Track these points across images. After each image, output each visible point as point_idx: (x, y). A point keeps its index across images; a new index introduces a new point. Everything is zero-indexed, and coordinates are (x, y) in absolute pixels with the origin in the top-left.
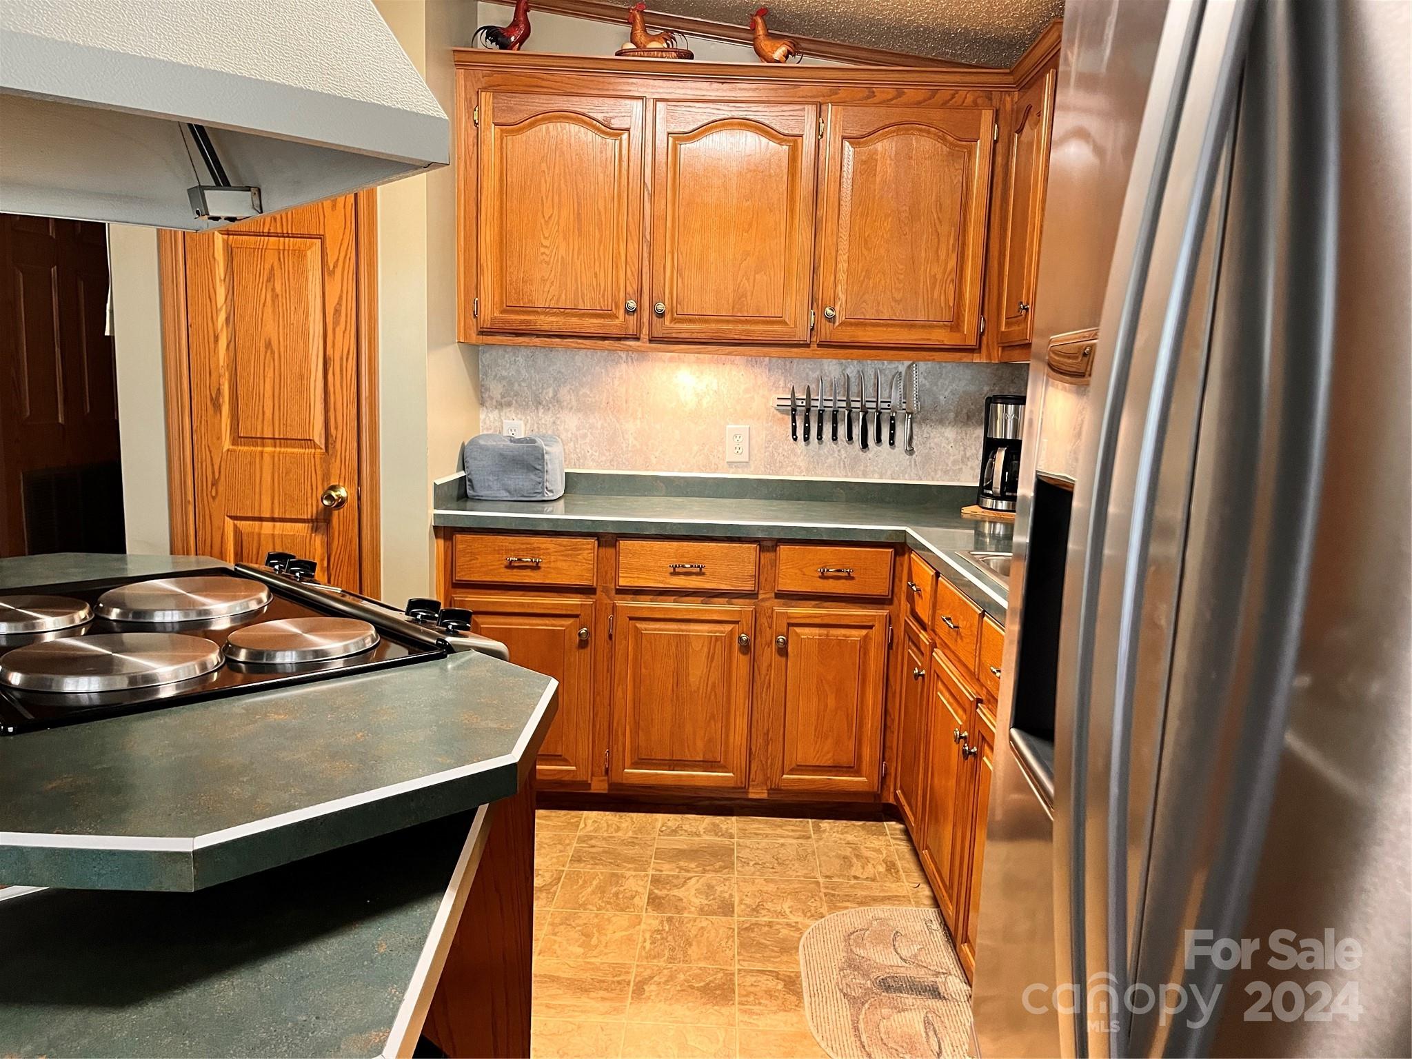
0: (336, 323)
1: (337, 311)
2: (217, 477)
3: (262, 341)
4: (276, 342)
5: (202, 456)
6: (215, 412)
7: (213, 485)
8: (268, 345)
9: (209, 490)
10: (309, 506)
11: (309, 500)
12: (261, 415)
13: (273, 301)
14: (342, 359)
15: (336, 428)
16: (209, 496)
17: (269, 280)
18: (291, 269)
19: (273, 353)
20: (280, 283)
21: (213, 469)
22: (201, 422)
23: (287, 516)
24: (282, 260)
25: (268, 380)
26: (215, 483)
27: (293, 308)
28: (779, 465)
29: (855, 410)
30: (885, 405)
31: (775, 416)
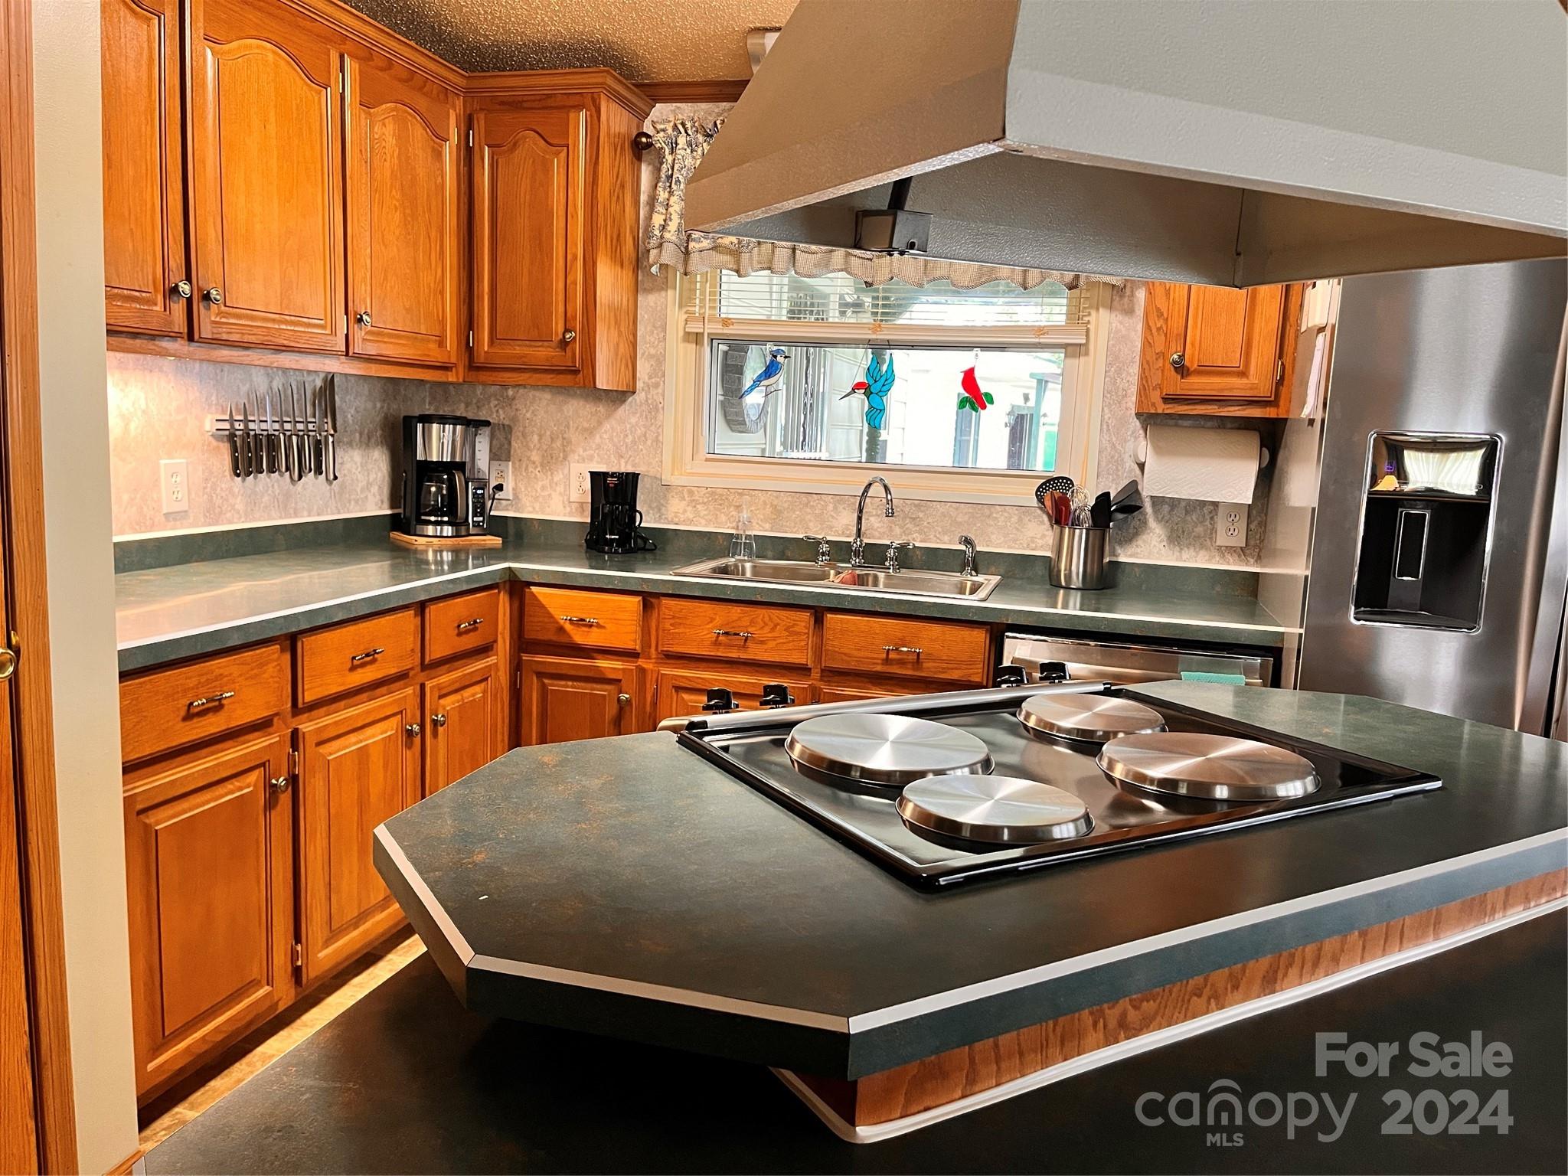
28: (217, 510)
29: (288, 433)
30: (310, 427)
31: (209, 444)
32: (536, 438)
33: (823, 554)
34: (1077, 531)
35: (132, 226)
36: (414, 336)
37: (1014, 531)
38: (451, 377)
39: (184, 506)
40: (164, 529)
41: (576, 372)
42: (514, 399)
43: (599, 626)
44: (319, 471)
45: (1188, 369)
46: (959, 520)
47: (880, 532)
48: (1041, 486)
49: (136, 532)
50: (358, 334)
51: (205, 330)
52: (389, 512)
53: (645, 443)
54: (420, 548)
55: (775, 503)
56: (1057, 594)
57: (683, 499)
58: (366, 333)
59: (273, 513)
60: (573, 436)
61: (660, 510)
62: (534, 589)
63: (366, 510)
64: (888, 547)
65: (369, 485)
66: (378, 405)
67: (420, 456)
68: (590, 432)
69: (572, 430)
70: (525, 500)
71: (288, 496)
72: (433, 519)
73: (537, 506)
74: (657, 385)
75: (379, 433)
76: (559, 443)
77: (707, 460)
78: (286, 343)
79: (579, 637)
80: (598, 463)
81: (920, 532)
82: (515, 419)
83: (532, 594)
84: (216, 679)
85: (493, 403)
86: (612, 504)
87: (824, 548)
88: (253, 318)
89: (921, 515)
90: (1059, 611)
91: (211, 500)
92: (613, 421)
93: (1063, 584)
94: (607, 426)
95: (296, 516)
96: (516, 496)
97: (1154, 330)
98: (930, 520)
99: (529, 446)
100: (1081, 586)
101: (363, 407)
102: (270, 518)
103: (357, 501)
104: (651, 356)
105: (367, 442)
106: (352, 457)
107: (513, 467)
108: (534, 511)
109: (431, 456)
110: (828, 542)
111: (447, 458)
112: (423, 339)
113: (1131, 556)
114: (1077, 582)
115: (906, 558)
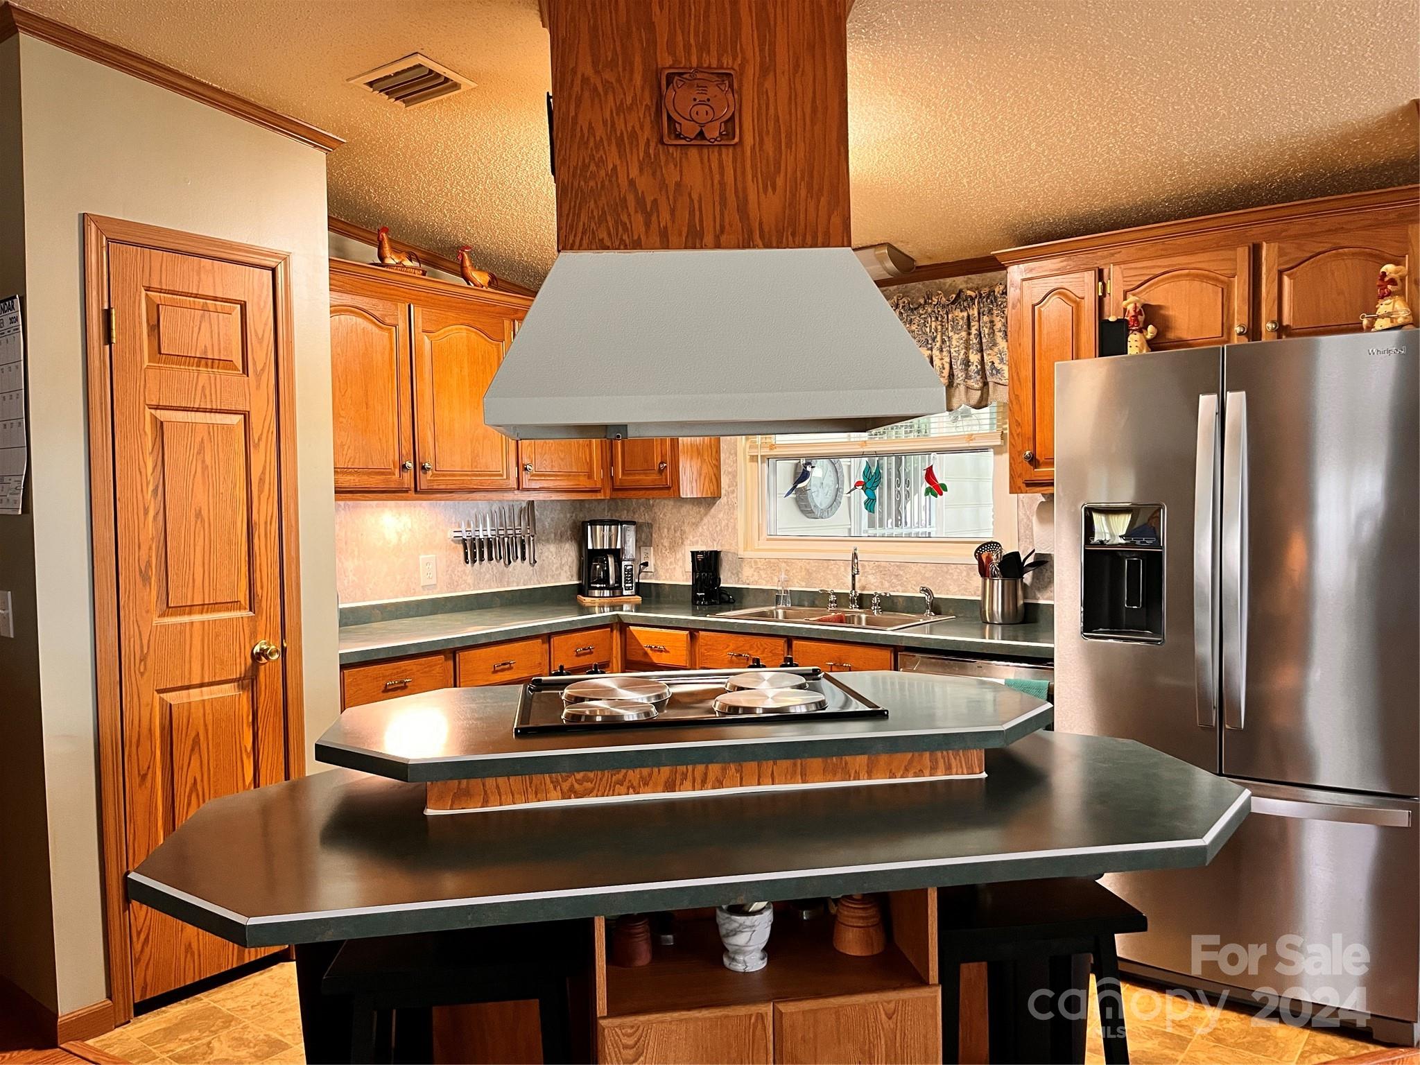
0: (260, 491)
1: (261, 480)
2: (145, 652)
3: (193, 511)
4: (206, 511)
5: (129, 631)
6: (144, 585)
7: (141, 661)
8: (199, 514)
9: (137, 665)
10: (238, 666)
11: (238, 661)
12: (191, 585)
13: (203, 473)
14: (266, 523)
15: (262, 588)
16: (137, 672)
17: (199, 453)
18: (220, 442)
19: (203, 521)
20: (210, 455)
21: (141, 643)
22: (129, 597)
23: (217, 679)
24: (212, 434)
25: (199, 549)
26: (143, 659)
27: (222, 479)
28: (455, 583)
29: (502, 537)
30: (517, 532)
31: (451, 545)
32: (666, 530)
33: (831, 602)
34: (996, 581)
35: (381, 436)
36: (568, 475)
37: (965, 583)
38: (600, 496)
39: (433, 582)
40: (422, 595)
41: (669, 488)
42: (653, 506)
43: (666, 651)
44: (523, 558)
45: (1039, 462)
46: (927, 575)
47: (872, 584)
48: (978, 549)
49: (404, 596)
50: (525, 477)
51: (423, 485)
52: (577, 582)
53: (727, 530)
54: (587, 605)
55: (808, 567)
56: (985, 628)
57: (752, 567)
58: (532, 476)
59: (492, 584)
60: (686, 528)
61: (738, 575)
62: (632, 628)
63: (560, 582)
64: (872, 596)
65: (562, 566)
66: (568, 515)
67: (590, 547)
68: (696, 525)
69: (686, 524)
70: (661, 572)
71: (502, 573)
72: (598, 586)
73: (668, 575)
74: (733, 492)
75: (569, 532)
76: (678, 534)
77: (768, 540)
78: (475, 487)
79: (656, 658)
80: (701, 545)
81: (902, 585)
82: (654, 519)
83: (631, 631)
84: (403, 671)
85: (642, 509)
86: (700, 573)
87: (832, 598)
88: (454, 475)
89: (901, 573)
90: (987, 641)
91: (451, 578)
92: (708, 517)
93: (988, 620)
94: (705, 520)
95: (508, 586)
96: (656, 570)
97: (1015, 435)
98: (908, 577)
99: (663, 537)
100: (1000, 621)
101: (557, 517)
102: (490, 587)
103: (552, 576)
104: (729, 473)
105: (560, 538)
106: (548, 549)
107: (654, 551)
108: (666, 579)
109: (596, 546)
110: (834, 594)
111: (606, 547)
112: (574, 476)
113: (1047, 599)
114: (998, 619)
115: (889, 604)
